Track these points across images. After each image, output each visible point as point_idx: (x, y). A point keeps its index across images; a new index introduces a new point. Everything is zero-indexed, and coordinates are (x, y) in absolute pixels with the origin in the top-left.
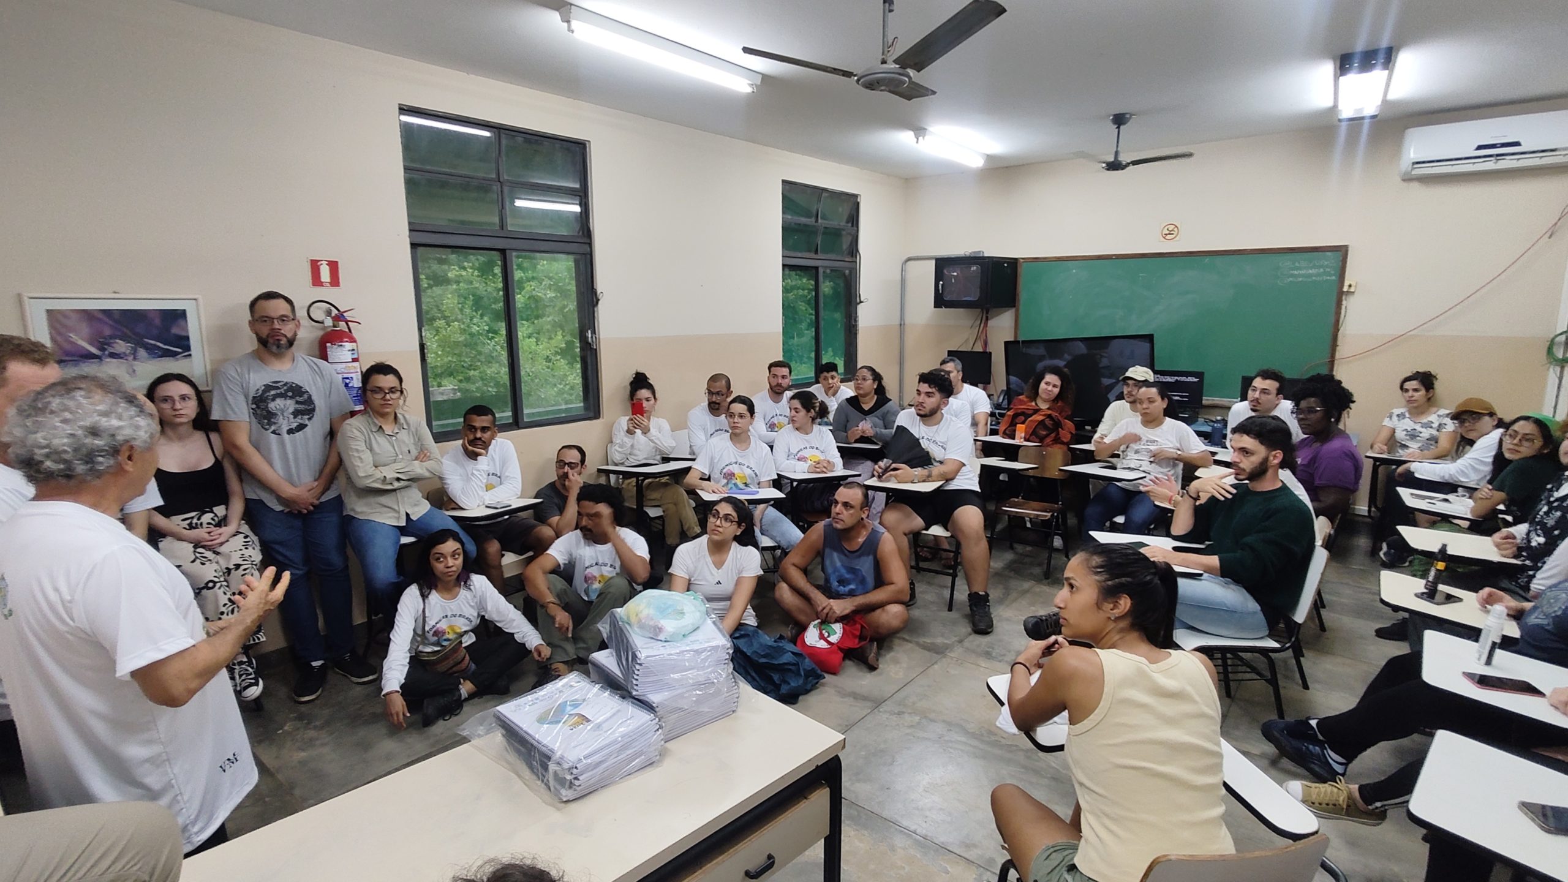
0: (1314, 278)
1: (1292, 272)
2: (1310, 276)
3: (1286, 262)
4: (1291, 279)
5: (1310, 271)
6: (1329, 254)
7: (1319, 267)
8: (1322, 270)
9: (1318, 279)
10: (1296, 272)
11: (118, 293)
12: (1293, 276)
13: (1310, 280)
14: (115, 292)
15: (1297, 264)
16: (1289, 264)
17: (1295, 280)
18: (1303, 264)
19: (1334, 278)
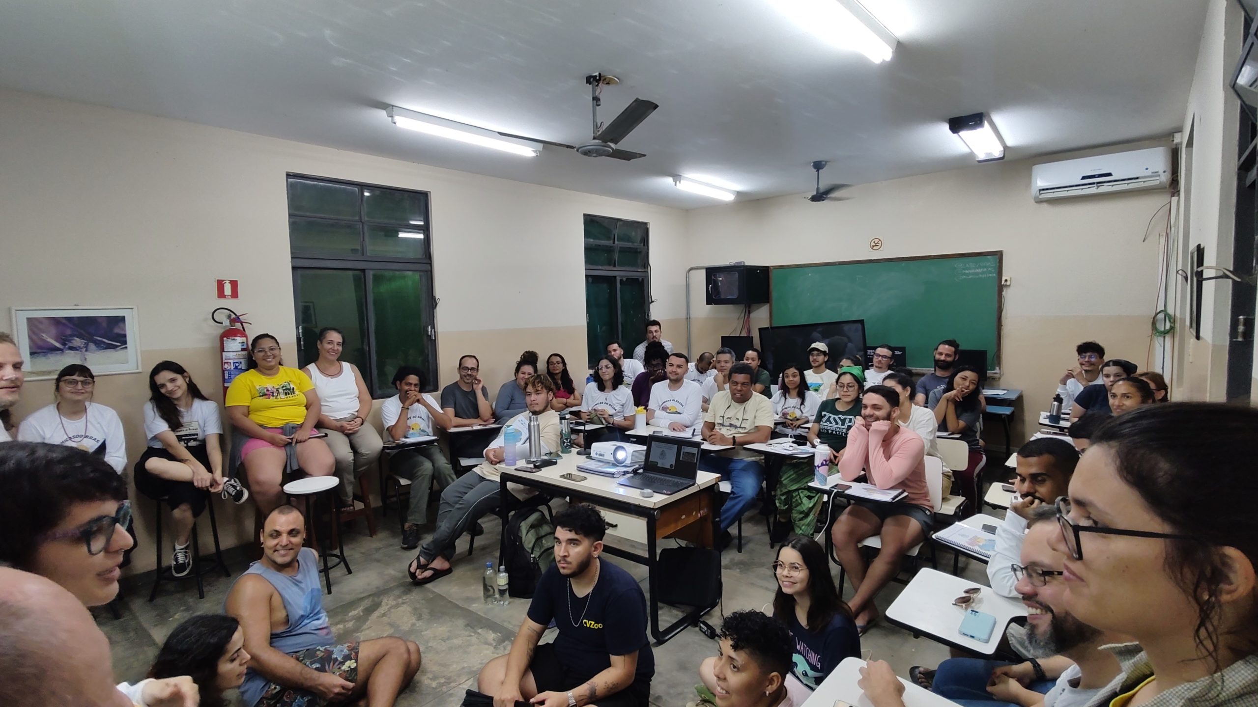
0: (981, 276)
1: (964, 271)
2: (977, 274)
3: (959, 264)
4: (964, 277)
5: (977, 271)
6: (989, 257)
7: (983, 267)
8: (985, 270)
9: (984, 276)
10: (967, 272)
11: (78, 305)
12: (965, 274)
13: (977, 277)
14: (75, 305)
15: (967, 266)
16: (961, 265)
17: (967, 277)
18: (972, 265)
19: (994, 275)
